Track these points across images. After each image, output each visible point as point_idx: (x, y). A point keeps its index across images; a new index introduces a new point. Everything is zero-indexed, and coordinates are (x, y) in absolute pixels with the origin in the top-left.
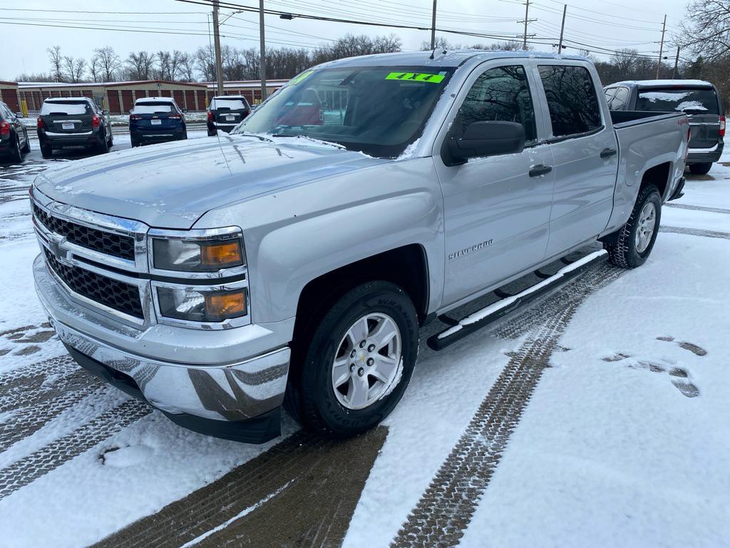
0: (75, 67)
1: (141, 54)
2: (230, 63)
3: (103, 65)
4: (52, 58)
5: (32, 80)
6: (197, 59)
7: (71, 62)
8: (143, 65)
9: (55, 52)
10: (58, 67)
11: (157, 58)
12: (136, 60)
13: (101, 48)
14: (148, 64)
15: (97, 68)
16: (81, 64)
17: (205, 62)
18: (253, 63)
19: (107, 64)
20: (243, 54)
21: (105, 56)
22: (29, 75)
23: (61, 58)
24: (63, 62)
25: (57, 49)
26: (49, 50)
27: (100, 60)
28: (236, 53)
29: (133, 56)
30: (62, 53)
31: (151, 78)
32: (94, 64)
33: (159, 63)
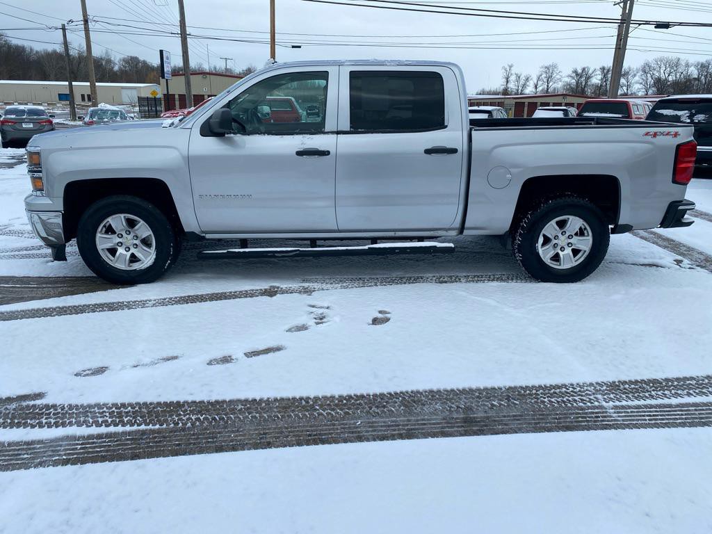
0: (522, 82)
1: (584, 69)
2: (678, 76)
3: (545, 80)
4: (505, 74)
5: (489, 93)
6: (641, 73)
7: (519, 77)
8: (583, 79)
9: (508, 69)
10: (507, 82)
11: (599, 72)
12: (577, 75)
13: (547, 64)
14: (588, 78)
15: (540, 83)
16: (527, 79)
17: (649, 75)
18: (706, 76)
19: (549, 79)
20: (696, 66)
21: (549, 72)
22: (487, 89)
23: (512, 74)
24: (513, 78)
25: (511, 67)
26: (504, 68)
27: (544, 75)
28: (687, 65)
29: (575, 72)
30: (514, 71)
31: (589, 91)
32: (539, 79)
33: (599, 77)
